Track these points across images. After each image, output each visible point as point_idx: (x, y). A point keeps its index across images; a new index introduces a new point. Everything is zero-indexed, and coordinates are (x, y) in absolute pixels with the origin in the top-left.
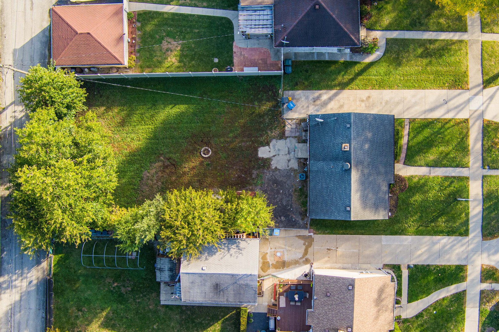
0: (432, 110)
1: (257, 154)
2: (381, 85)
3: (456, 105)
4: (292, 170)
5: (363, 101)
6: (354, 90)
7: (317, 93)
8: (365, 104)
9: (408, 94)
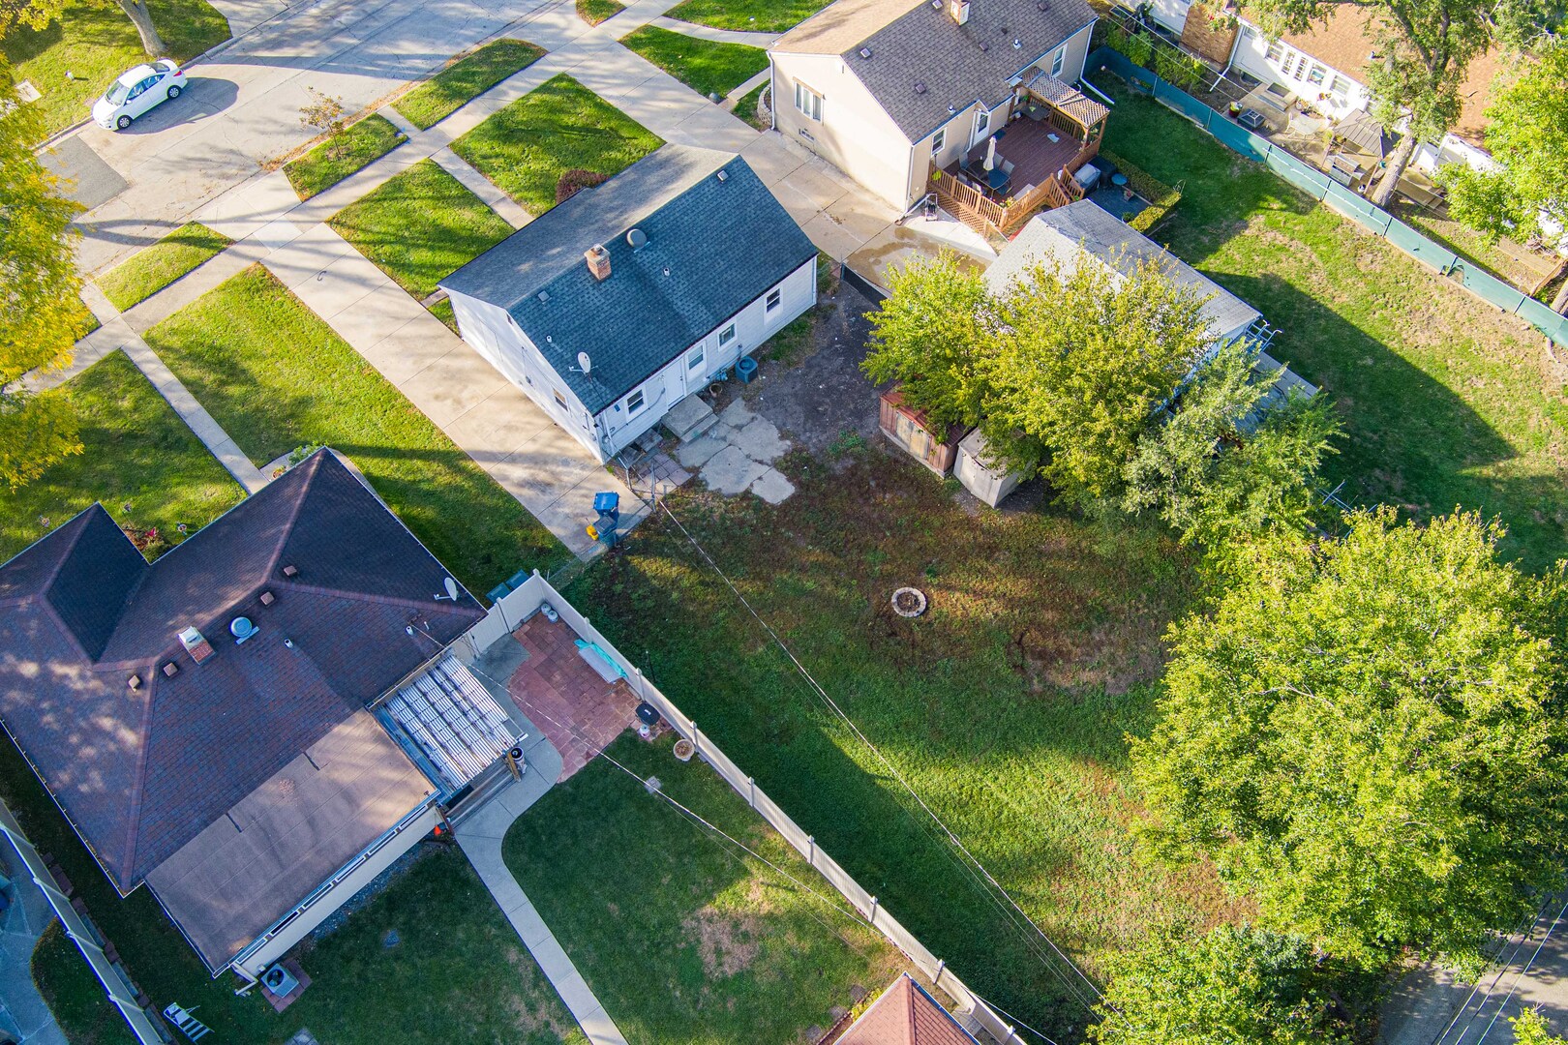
0: (361, 281)
1: (793, 498)
2: (389, 397)
3: (314, 256)
4: (751, 403)
5: (458, 402)
6: (447, 434)
7: (523, 495)
8: (461, 391)
9: (362, 341)
